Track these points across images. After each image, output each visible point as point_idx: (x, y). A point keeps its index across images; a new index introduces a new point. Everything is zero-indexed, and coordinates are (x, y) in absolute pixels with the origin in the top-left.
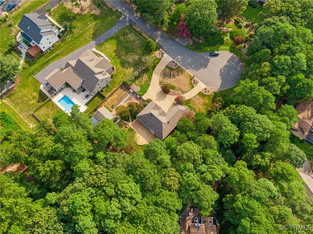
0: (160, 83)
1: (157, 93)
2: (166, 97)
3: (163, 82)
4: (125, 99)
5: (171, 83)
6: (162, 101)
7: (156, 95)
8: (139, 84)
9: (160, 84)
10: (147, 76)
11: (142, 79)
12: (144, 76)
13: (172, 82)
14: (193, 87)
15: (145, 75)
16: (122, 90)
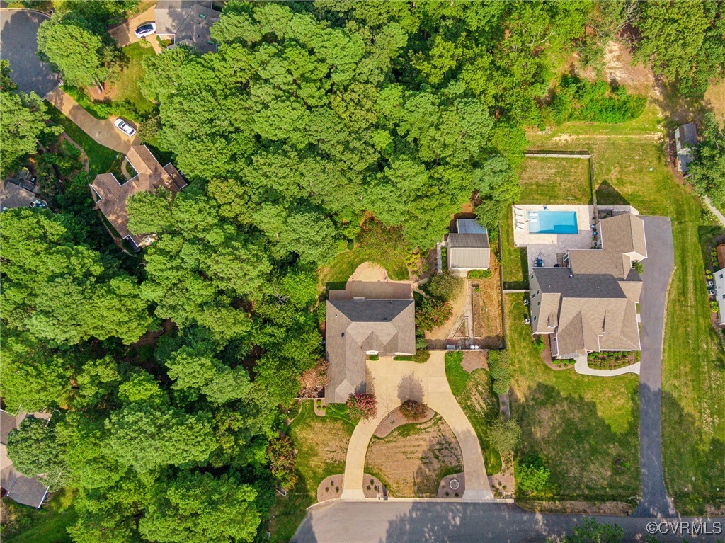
0: (438, 420)
1: (424, 390)
2: (399, 397)
3: (435, 424)
4: (471, 323)
5: (417, 436)
6: (399, 381)
7: (422, 384)
8: (476, 376)
9: (436, 414)
10: (478, 407)
11: (481, 393)
12: (482, 403)
13: (416, 443)
14: (367, 470)
15: (484, 406)
16: (493, 335)
